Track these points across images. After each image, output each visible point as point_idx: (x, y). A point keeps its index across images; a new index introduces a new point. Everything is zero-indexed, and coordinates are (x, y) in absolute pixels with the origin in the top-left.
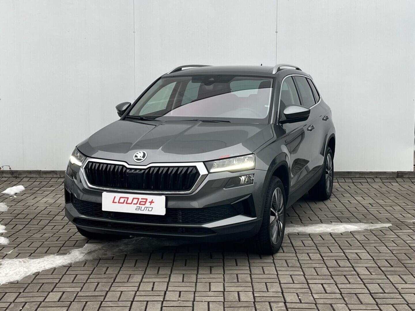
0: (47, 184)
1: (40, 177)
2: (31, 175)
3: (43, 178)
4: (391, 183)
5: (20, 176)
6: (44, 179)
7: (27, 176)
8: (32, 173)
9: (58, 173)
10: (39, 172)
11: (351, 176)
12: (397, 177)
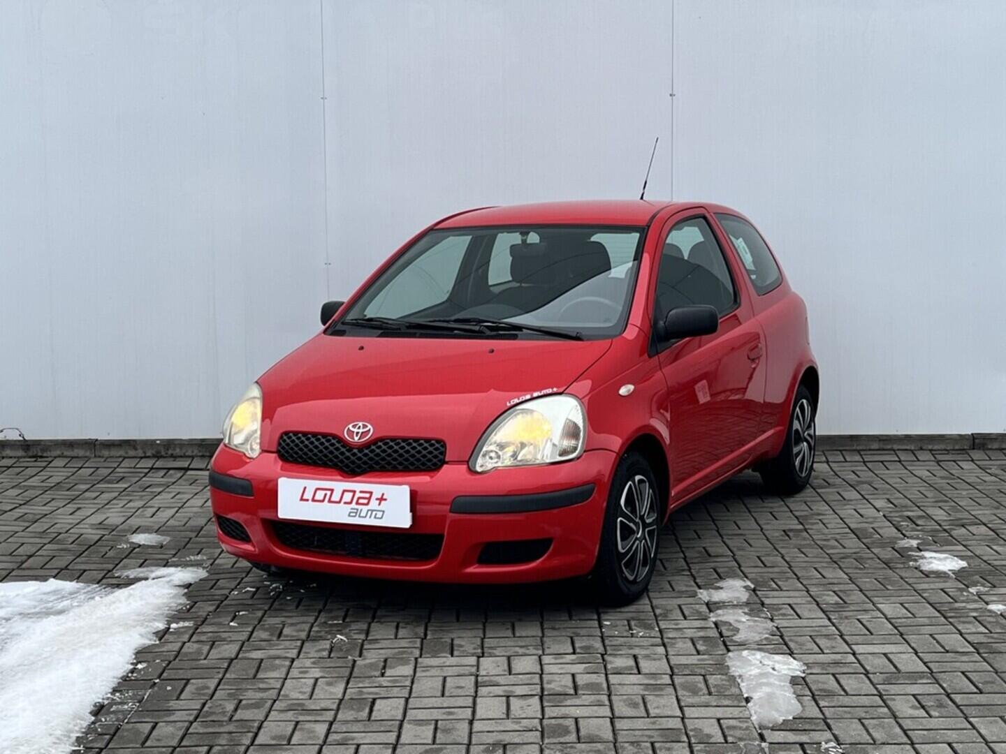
0: (112, 475)
1: (95, 456)
2: (73, 451)
3: (103, 457)
4: (957, 464)
5: (45, 455)
6: (105, 461)
7: (63, 453)
8: (75, 446)
9: (139, 447)
10: (92, 445)
11: (857, 445)
12: (972, 447)
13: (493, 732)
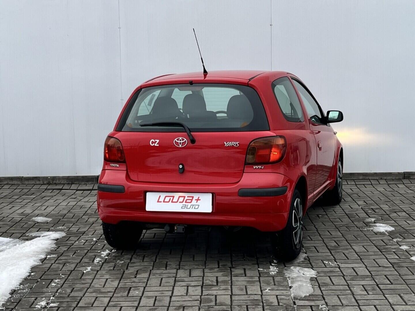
4: (396, 185)
11: (353, 177)
12: (404, 178)
13: (180, 301)
